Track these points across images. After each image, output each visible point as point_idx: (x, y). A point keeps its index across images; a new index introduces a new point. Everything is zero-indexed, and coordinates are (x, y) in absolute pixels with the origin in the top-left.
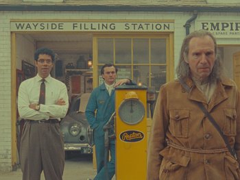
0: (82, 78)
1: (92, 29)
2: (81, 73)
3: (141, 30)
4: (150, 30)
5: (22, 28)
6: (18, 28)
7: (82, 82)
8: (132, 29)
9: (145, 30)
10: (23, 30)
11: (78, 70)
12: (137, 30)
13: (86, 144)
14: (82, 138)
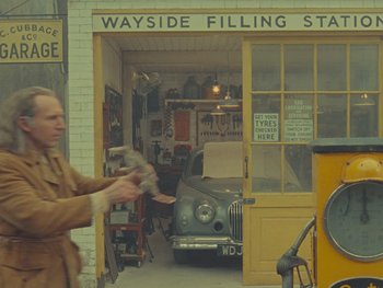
0: (193, 113)
1: (242, 26)
2: (192, 106)
3: (333, 28)
4: (350, 27)
5: (114, 26)
6: (106, 26)
7: (193, 121)
8: (316, 27)
9: (342, 28)
10: (114, 30)
11: (187, 101)
12: (325, 28)
13: (225, 239)
14: (218, 226)
